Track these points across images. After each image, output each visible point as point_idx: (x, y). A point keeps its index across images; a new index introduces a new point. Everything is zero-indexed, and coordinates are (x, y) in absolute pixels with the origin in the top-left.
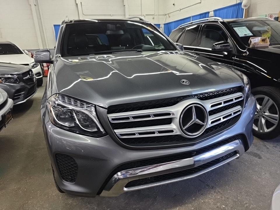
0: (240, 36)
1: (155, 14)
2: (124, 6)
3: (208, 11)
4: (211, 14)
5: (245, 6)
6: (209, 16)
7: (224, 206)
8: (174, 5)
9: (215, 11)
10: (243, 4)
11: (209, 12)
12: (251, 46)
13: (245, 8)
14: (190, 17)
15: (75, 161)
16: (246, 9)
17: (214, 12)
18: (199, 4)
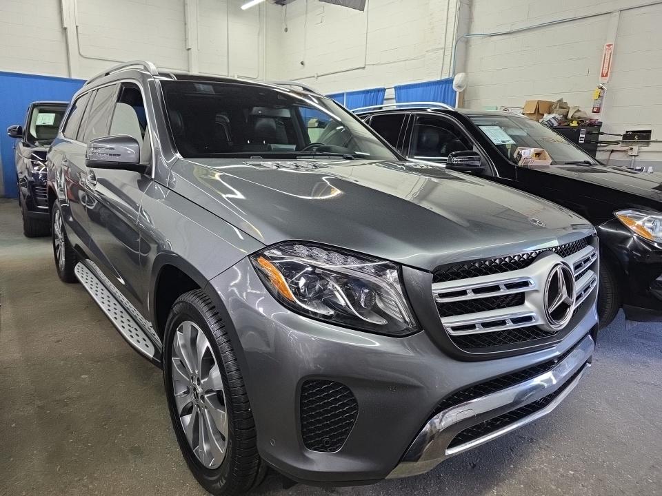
0: (496, 143)
1: (258, 76)
2: (189, 49)
3: (382, 87)
4: (390, 93)
5: (459, 87)
6: (385, 97)
7: (572, 473)
8: (302, 63)
9: (397, 89)
10: (455, 82)
11: (384, 90)
12: (520, 164)
13: (458, 91)
14: (343, 94)
15: (353, 396)
16: (460, 93)
17: (395, 90)
18: (361, 70)
